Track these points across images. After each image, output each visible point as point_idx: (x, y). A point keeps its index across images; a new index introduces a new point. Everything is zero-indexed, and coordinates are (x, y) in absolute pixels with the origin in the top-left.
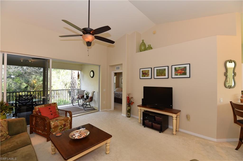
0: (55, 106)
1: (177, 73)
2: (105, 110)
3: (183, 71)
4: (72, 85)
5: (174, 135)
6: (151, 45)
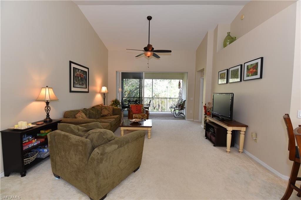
0: (141, 106)
1: (248, 74)
2: (192, 120)
3: (255, 70)
4: (180, 95)
5: (228, 152)
6: (236, 38)
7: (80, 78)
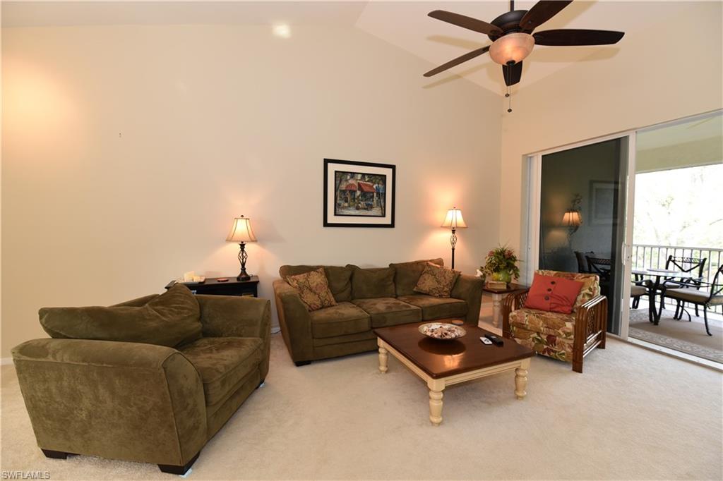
7: (358, 193)
